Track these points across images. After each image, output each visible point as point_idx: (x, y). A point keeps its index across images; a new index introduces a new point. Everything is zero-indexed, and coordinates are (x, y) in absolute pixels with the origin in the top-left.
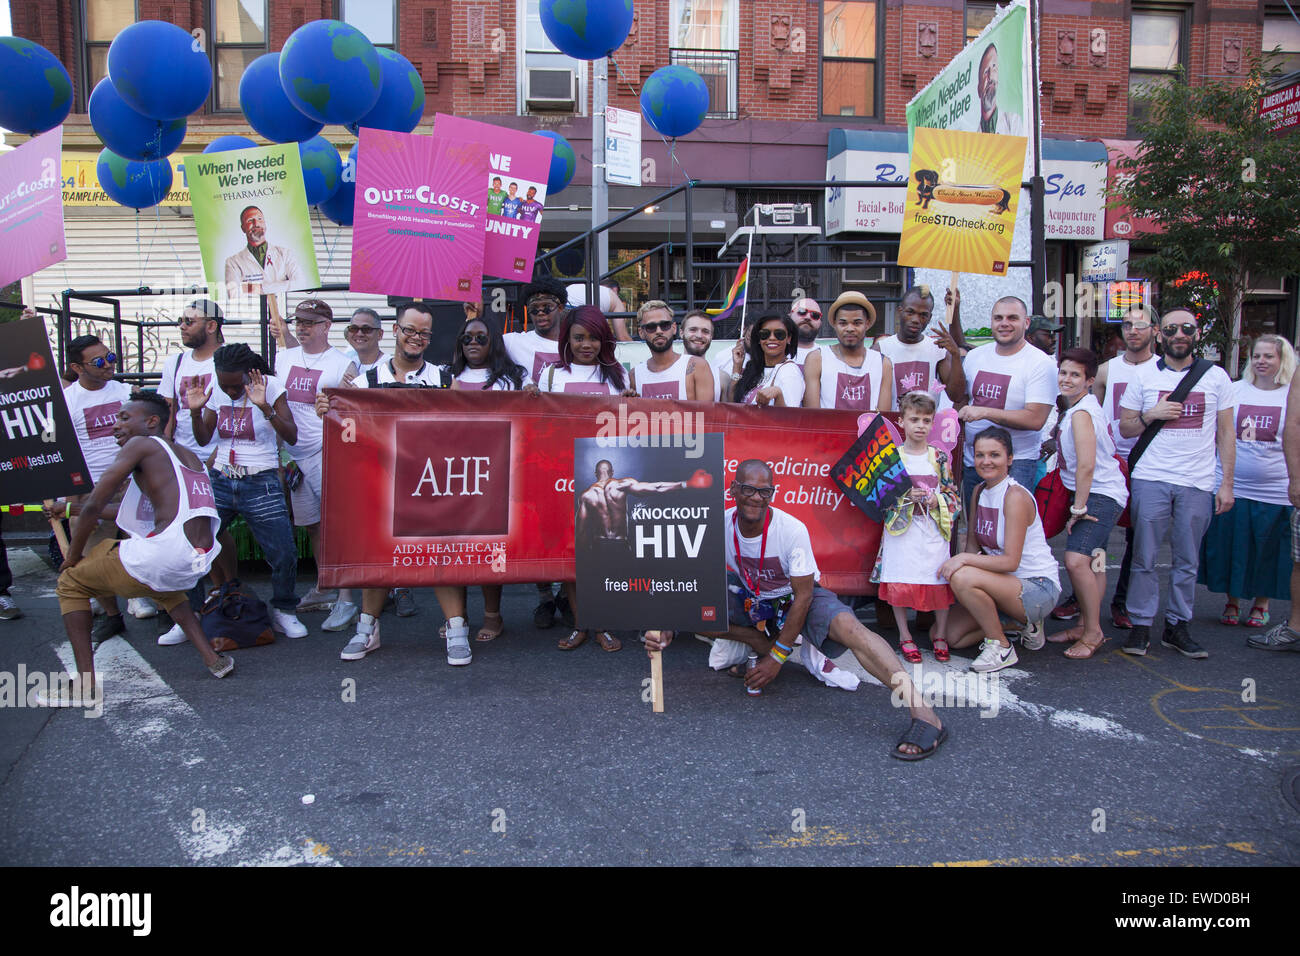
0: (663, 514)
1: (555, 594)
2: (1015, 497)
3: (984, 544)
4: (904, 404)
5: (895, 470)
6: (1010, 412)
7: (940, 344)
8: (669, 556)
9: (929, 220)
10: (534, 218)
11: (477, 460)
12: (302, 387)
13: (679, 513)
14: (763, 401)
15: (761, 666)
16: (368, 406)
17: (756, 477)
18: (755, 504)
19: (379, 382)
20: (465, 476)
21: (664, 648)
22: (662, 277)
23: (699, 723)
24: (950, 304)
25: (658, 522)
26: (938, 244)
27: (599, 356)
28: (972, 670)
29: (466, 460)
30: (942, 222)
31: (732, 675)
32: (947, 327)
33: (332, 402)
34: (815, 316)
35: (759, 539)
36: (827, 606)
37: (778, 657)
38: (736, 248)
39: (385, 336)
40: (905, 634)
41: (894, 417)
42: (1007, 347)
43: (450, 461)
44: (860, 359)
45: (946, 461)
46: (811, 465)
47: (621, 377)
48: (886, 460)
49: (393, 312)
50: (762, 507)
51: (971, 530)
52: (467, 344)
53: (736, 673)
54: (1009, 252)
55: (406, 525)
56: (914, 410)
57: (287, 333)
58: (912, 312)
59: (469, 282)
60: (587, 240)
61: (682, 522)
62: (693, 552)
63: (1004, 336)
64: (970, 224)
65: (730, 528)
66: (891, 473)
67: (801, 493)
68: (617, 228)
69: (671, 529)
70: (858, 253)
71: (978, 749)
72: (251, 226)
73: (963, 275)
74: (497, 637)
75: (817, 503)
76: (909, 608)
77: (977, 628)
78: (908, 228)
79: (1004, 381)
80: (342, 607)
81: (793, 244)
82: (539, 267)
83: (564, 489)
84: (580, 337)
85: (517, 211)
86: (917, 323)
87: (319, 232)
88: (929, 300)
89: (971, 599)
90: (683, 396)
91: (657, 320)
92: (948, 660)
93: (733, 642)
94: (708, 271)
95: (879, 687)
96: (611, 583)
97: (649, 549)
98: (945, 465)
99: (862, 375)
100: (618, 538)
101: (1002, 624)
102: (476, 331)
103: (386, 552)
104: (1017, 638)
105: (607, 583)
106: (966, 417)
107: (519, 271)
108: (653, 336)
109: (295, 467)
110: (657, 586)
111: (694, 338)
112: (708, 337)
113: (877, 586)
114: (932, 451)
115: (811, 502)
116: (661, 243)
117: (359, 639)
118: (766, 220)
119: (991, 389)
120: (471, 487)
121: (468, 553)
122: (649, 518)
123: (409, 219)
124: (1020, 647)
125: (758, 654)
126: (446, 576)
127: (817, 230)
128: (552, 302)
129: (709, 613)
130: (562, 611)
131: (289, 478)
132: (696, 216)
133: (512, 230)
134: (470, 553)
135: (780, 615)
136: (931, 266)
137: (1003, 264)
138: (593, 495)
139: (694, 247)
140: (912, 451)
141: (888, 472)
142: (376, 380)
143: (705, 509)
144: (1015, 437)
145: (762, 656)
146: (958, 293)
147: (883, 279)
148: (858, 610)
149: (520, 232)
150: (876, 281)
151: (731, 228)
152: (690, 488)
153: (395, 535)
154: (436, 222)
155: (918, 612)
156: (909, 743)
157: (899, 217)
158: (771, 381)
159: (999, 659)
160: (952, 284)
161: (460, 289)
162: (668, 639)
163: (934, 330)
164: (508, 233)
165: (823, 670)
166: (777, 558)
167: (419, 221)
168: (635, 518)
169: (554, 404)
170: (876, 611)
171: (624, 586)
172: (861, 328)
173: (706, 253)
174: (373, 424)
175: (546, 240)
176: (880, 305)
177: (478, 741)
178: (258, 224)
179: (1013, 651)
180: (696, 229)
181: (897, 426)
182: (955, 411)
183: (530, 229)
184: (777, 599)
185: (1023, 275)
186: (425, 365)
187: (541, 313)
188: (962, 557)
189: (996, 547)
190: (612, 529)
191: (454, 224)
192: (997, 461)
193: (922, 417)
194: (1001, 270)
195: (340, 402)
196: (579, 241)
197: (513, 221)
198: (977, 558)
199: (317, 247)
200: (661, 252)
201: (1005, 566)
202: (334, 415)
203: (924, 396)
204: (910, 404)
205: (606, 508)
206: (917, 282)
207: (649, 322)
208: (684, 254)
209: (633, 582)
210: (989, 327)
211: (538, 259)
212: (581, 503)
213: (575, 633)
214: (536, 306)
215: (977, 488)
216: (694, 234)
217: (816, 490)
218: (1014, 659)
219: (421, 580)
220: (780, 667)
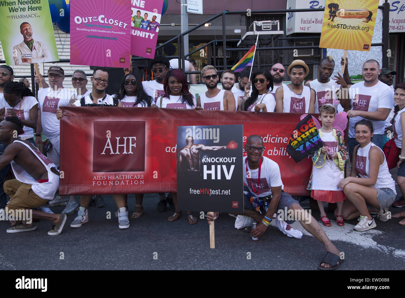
0: (215, 160)
1: (167, 196)
2: (374, 151)
3: (359, 173)
4: (320, 110)
5: (315, 139)
6: (371, 112)
7: (338, 83)
8: (218, 179)
9: (334, 27)
10: (155, 29)
11: (131, 138)
12: (51, 105)
13: (223, 160)
14: (257, 109)
15: (258, 227)
16: (80, 114)
17: (256, 142)
18: (255, 155)
19: (86, 104)
20: (125, 145)
21: (215, 219)
22: (213, 56)
23: (230, 253)
24: (343, 65)
25: (213, 164)
26: (338, 37)
27: (182, 91)
28: (355, 230)
29: (125, 138)
30: (340, 28)
31: (245, 232)
32: (342, 75)
33: (64, 112)
34: (282, 71)
35: (257, 170)
36: (287, 200)
37: (266, 223)
38: (245, 42)
39: (88, 83)
40: (323, 213)
41: (317, 116)
42: (370, 83)
43: (118, 139)
44: (301, 91)
45: (341, 135)
46: (279, 138)
47: (192, 100)
48: (311, 134)
49: (92, 72)
50: (259, 156)
51: (354, 166)
52: (127, 85)
53: (247, 231)
54: (371, 40)
55: (98, 167)
56: (325, 112)
57: (44, 82)
58: (325, 68)
59: (124, 59)
60: (179, 39)
61: (224, 164)
62: (228, 177)
63: (368, 78)
64: (353, 28)
65: (245, 166)
66: (313, 140)
67: (275, 151)
68: (192, 34)
69: (219, 167)
70: (301, 43)
71: (358, 266)
72: (25, 32)
73: (349, 51)
74: (141, 216)
75: (282, 155)
76: (325, 202)
77: (357, 211)
78: (324, 31)
79: (368, 98)
80: (71, 204)
81: (271, 39)
82: (158, 51)
83: (169, 151)
84: (173, 82)
85: (148, 26)
86: (328, 73)
87: (57, 35)
88: (333, 62)
89: (353, 198)
90: (222, 108)
91: (211, 74)
92: (343, 225)
93: (246, 216)
94: (233, 52)
95: (311, 237)
96: (192, 190)
97: (209, 175)
98: (341, 137)
99: (302, 98)
100: (196, 171)
101: (368, 209)
102: (131, 79)
103: (90, 179)
104: (376, 216)
105: (190, 190)
106: (350, 115)
107: (148, 54)
108: (209, 81)
109: (48, 142)
110: (213, 192)
111: (226, 82)
112: (232, 82)
113: (310, 191)
114: (334, 131)
115: (279, 155)
116: (212, 40)
117: (79, 218)
118: (259, 28)
119: (361, 102)
120: (128, 150)
121: (127, 180)
122: (210, 162)
123: (96, 31)
124: (377, 220)
125: (257, 222)
126: (117, 190)
127: (282, 32)
128: (163, 67)
129: (235, 204)
130: (170, 204)
131: (46, 147)
132: (227, 28)
133: (145, 35)
134: (127, 179)
135: (266, 204)
136: (334, 48)
137: (368, 45)
138: (185, 152)
139: (226, 41)
140: (325, 131)
141: (312, 139)
142: (84, 102)
143: (234, 158)
144: (374, 124)
145: (259, 223)
146: (347, 59)
147: (313, 54)
148: (302, 202)
149: (149, 36)
150: (309, 55)
151: (243, 32)
152: (227, 149)
153: (93, 172)
154: (108, 32)
155: (329, 203)
156: (325, 263)
157: (320, 25)
158: (261, 101)
159: (367, 225)
160: (344, 55)
161: (121, 62)
162: (217, 215)
163: (335, 76)
164: (144, 36)
165: (286, 229)
166: (265, 178)
167: (100, 31)
168: (203, 162)
169: (164, 113)
170: (310, 203)
171: (198, 192)
172: (302, 76)
173: (232, 44)
174: (83, 122)
175: (160, 39)
176: (311, 66)
177: (132, 263)
178: (28, 31)
179: (374, 221)
180: (227, 33)
181: (318, 120)
182: (345, 113)
183: (153, 35)
184: (265, 197)
185: (378, 50)
186: (106, 95)
187: (158, 72)
188: (349, 179)
189: (365, 174)
190: (193, 166)
191: (116, 33)
192: (366, 135)
193: (329, 115)
194: (367, 49)
195: (68, 113)
196: (175, 40)
197: (146, 31)
198: (356, 179)
199: (57, 43)
200: (212, 44)
201: (369, 183)
202: (65, 119)
203: (330, 106)
204: (323, 110)
205: (190, 157)
206: (328, 54)
207: (207, 75)
208: (222, 45)
209: (202, 190)
210: (362, 75)
211: (157, 48)
212: (179, 155)
213: (175, 214)
214: (156, 69)
215: (356, 147)
216: (226, 36)
217: (282, 149)
218: (374, 225)
219: (105, 192)
220: (266, 228)
